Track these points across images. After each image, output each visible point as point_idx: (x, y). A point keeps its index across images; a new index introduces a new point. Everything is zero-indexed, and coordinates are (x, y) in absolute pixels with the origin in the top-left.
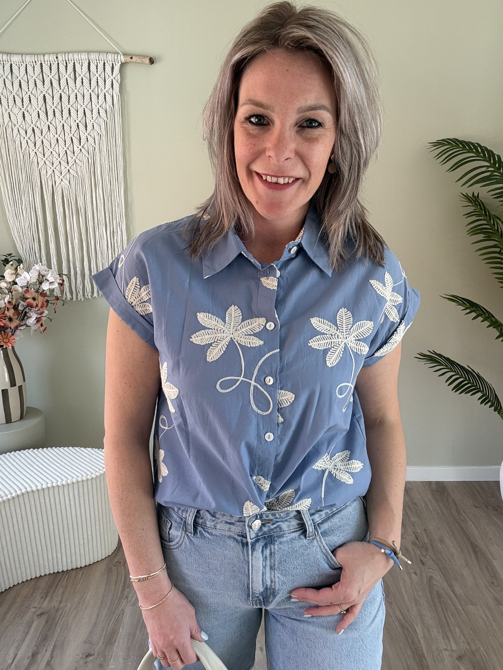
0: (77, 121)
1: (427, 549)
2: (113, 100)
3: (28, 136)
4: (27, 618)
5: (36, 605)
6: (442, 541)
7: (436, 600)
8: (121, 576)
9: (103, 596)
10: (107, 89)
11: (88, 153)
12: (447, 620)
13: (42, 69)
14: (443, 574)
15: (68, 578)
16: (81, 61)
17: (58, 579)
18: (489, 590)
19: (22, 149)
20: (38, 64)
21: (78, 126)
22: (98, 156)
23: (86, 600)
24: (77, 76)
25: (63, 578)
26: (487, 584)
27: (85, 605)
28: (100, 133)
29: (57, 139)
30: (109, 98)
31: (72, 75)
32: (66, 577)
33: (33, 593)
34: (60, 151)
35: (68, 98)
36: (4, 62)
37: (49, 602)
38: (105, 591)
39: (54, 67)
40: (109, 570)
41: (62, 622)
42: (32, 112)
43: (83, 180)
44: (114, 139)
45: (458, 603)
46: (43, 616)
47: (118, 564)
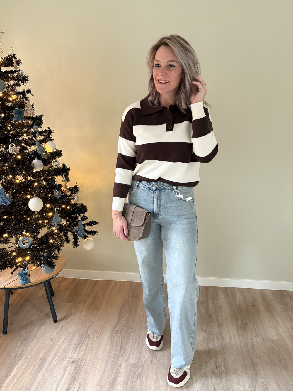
4: (64, 364)
5: (70, 356)
8: (120, 340)
9: (109, 353)
15: (89, 339)
17: (83, 339)
23: (99, 355)
25: (86, 339)
27: (97, 360)
32: (88, 338)
33: (69, 347)
37: (77, 354)
38: (110, 350)
40: (113, 336)
41: (84, 369)
46: (74, 364)
47: (117, 332)
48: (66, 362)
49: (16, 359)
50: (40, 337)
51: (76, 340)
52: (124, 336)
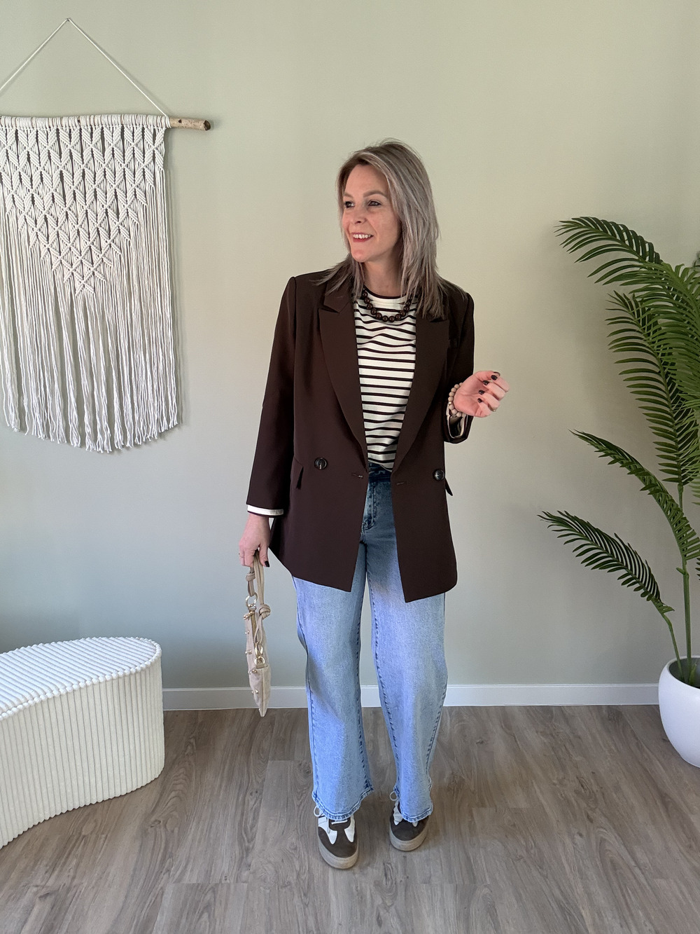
0: (106, 206)
1: (596, 801)
2: (155, 178)
3: (38, 226)
4: (25, 901)
5: (39, 882)
6: (617, 788)
7: (611, 873)
8: (161, 841)
9: (135, 870)
10: (146, 163)
11: (121, 249)
12: (626, 900)
13: (58, 136)
14: (619, 836)
15: (85, 844)
16: (111, 126)
18: (685, 856)
19: (29, 245)
20: (54, 129)
21: (107, 213)
22: (134, 253)
24: (106, 146)
26: (682, 848)
27: (107, 884)
28: (137, 222)
29: (78, 230)
30: (149, 175)
31: (100, 144)
33: (35, 864)
34: (82, 248)
35: (93, 175)
36: (7, 128)
38: (137, 862)
39: (75, 135)
40: (144, 833)
41: (75, 907)
42: (45, 194)
43: (113, 287)
44: (155, 231)
45: (641, 875)
46: (48, 898)
47: (156, 823)
48: (29, 895)
52: (173, 832)
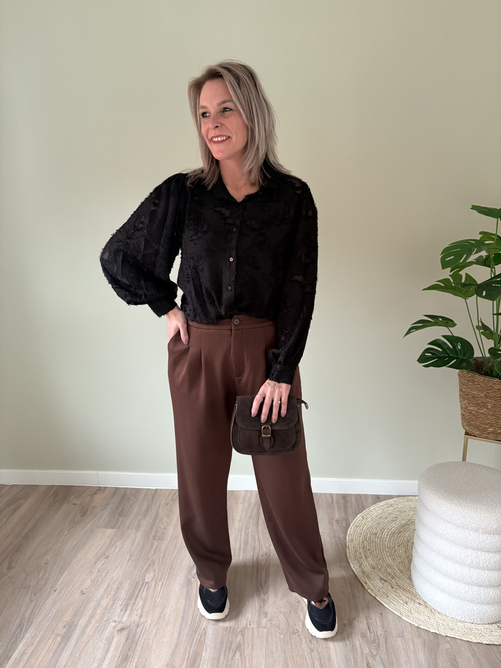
49: (22, 628)
50: (62, 589)
51: (125, 592)
